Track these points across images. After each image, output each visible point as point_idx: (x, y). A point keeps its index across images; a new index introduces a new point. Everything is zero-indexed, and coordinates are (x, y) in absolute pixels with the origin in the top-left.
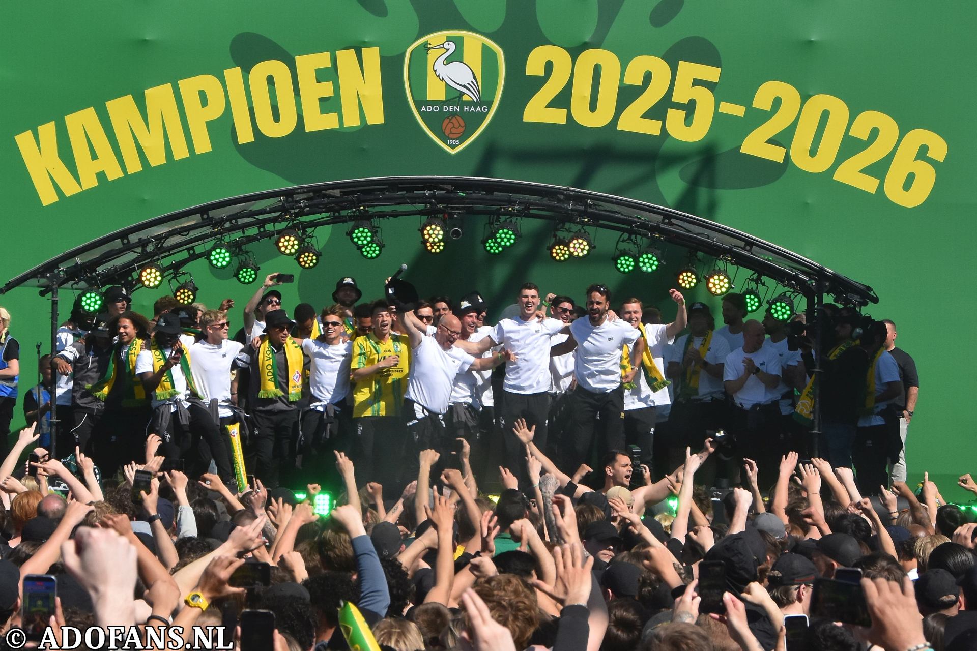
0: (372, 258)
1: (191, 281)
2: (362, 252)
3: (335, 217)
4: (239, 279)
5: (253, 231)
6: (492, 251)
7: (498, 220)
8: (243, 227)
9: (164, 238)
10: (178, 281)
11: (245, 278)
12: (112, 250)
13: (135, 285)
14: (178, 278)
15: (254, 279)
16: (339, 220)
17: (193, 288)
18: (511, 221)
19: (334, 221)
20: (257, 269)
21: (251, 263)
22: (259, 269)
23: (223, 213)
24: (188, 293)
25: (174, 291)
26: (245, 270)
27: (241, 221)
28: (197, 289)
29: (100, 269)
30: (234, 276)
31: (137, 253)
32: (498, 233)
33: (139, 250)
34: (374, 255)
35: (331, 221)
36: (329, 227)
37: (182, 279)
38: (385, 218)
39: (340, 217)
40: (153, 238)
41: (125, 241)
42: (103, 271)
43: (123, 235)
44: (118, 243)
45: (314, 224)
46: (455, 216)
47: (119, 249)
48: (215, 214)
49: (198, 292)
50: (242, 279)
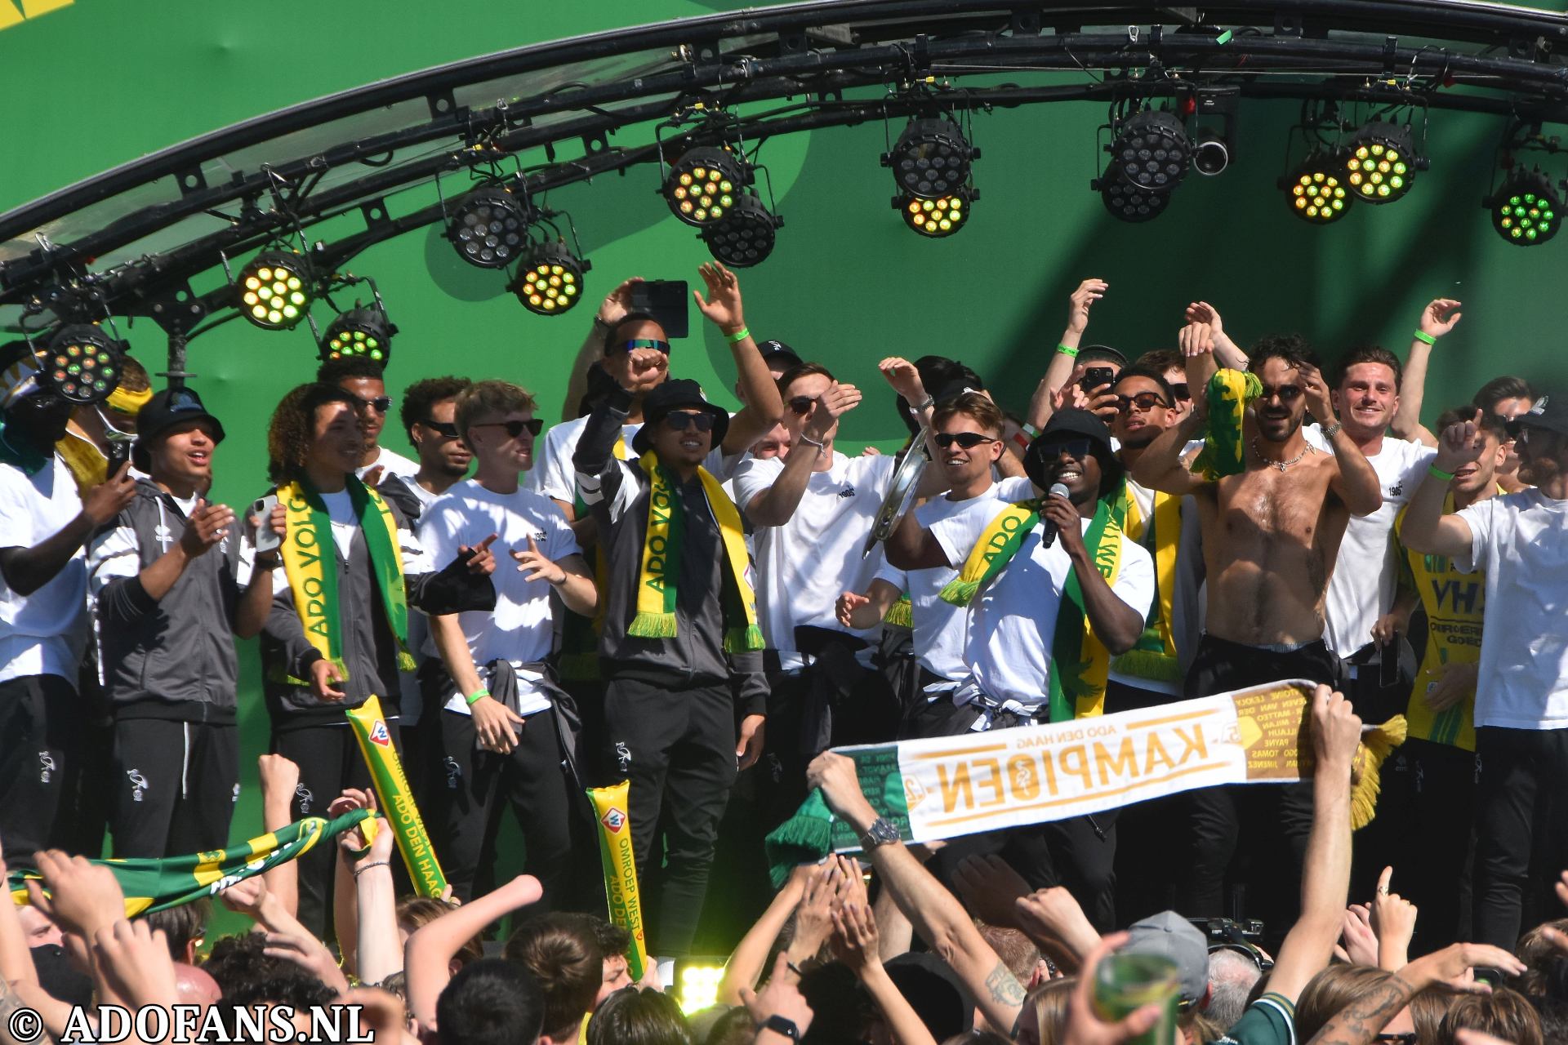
0: (940, 233)
1: (374, 306)
2: (909, 216)
3: (825, 107)
4: (525, 299)
5: (570, 150)
6: (1312, 211)
7: (1330, 114)
8: (547, 139)
9: (312, 170)
10: (332, 305)
11: (543, 295)
12: (148, 210)
13: (199, 317)
14: (333, 296)
15: (573, 300)
16: (836, 115)
17: (382, 326)
18: (1394, 120)
19: (825, 117)
20: (580, 269)
21: (562, 247)
22: (586, 266)
23: (502, 95)
24: (364, 341)
25: (321, 334)
26: (543, 270)
27: (540, 122)
28: (392, 330)
29: (98, 268)
30: (509, 289)
31: (227, 217)
32: (1353, 156)
33: (234, 208)
34: (945, 225)
35: (811, 119)
36: (802, 138)
37: (345, 299)
38: (981, 110)
39: (840, 105)
40: (278, 170)
41: (191, 181)
42: (108, 272)
43: (185, 162)
44: (166, 190)
45: (761, 130)
46: (1209, 103)
47: (173, 205)
48: (476, 98)
49: (395, 341)
50: (535, 300)
